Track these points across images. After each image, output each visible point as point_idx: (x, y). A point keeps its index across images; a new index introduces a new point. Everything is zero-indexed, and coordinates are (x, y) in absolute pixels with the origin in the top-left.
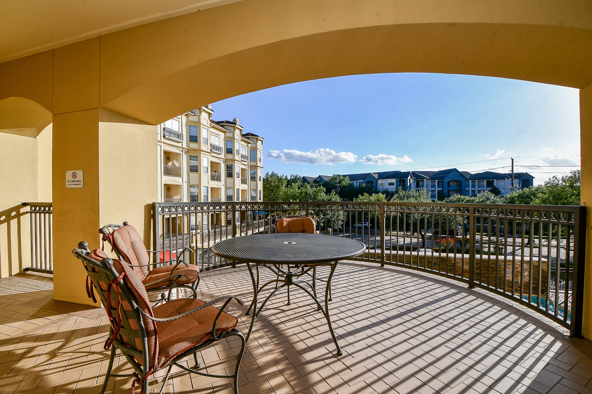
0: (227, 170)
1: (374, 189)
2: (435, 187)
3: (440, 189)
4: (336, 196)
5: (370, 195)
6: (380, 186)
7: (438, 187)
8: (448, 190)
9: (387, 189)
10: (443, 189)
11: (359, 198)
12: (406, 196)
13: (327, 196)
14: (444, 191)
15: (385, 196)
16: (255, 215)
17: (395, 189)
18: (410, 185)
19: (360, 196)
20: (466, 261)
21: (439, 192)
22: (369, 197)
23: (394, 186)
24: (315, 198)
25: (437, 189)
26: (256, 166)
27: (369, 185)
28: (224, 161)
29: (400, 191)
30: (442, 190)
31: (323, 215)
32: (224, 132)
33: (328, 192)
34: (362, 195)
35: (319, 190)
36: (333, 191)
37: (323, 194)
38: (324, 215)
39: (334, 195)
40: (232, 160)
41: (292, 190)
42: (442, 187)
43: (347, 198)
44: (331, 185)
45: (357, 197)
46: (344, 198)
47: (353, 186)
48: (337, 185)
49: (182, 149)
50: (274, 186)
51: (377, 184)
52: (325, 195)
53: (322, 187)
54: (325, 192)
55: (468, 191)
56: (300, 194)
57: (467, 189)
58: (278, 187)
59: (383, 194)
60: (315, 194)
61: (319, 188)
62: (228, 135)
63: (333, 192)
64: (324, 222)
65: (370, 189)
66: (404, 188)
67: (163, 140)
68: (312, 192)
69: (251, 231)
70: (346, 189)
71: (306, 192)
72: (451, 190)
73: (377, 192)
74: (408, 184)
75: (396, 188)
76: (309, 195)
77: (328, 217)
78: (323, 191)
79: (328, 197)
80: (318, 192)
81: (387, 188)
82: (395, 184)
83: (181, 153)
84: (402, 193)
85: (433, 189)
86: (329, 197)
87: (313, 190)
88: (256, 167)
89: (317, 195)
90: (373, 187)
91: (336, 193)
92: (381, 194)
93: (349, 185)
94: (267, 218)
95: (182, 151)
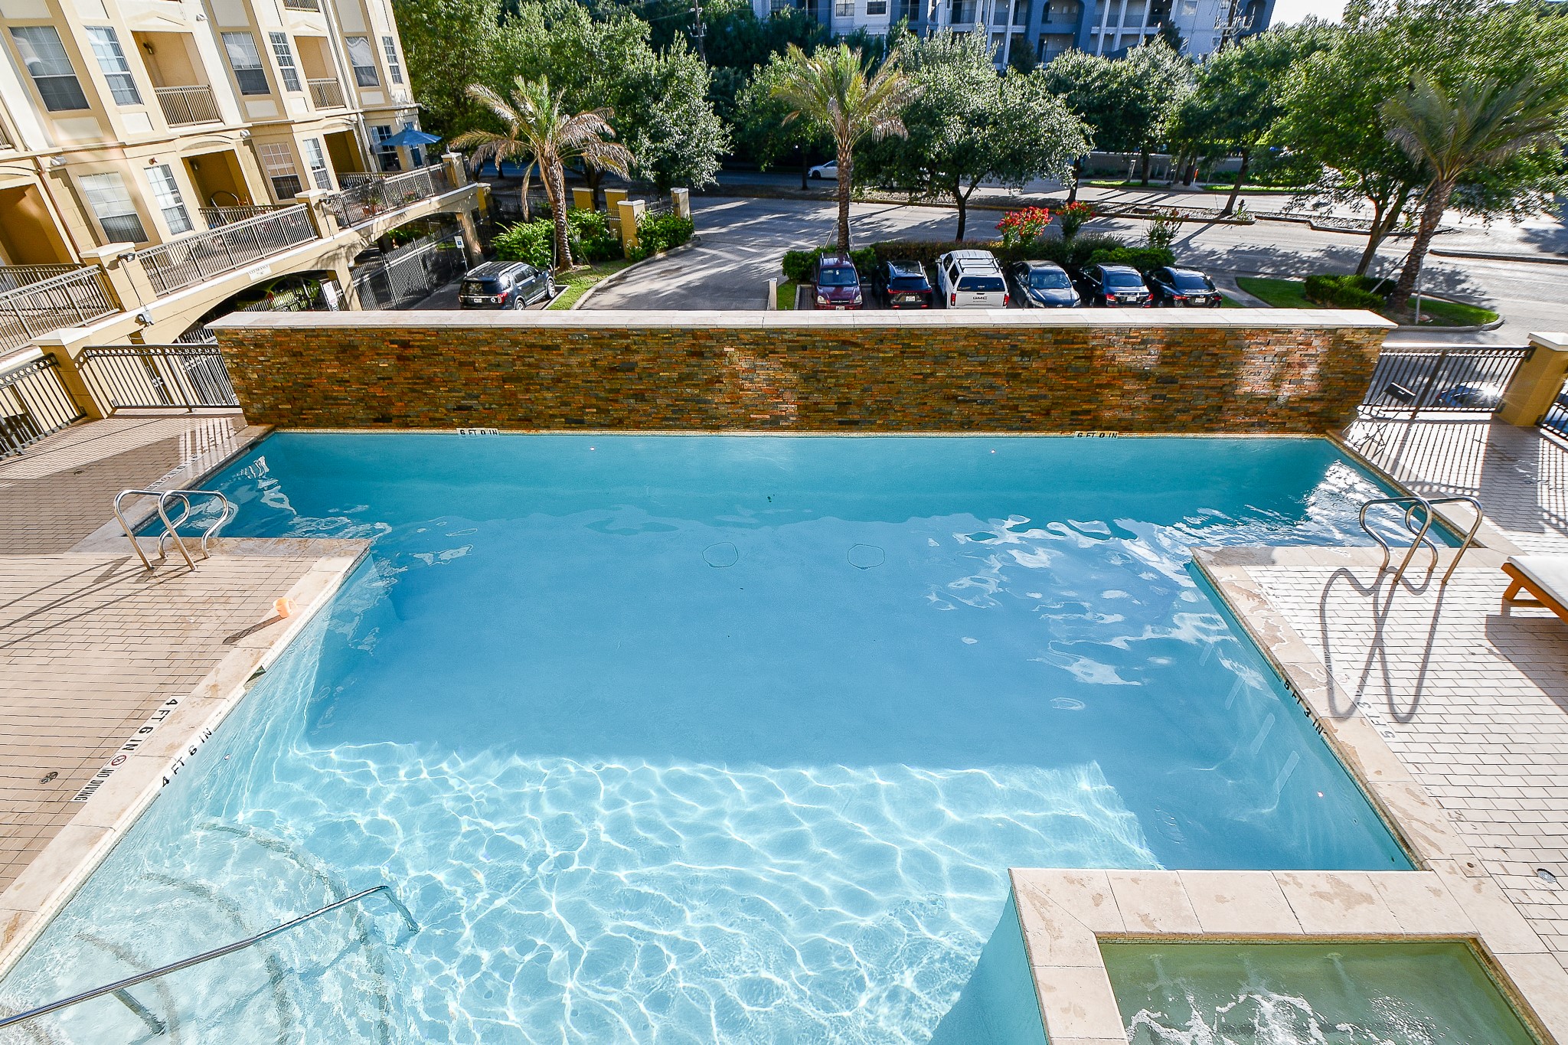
1: (820, 26)
2: (1006, 23)
3: (1020, 29)
4: (691, 56)
5: (809, 54)
6: (841, 14)
7: (1015, 23)
8: (1041, 34)
9: (862, 30)
10: (1027, 30)
11: (770, 64)
12: (924, 54)
13: (658, 58)
14: (1030, 38)
15: (857, 57)
16: (392, 148)
17: (888, 30)
18: (934, 13)
19: (774, 56)
20: (1136, 337)
21: (1016, 39)
22: (804, 65)
23: (884, 19)
24: (615, 70)
25: (1012, 29)
27: (804, 12)
29: (904, 36)
30: (1025, 35)
31: (650, 138)
33: (659, 42)
34: (782, 54)
35: (628, 33)
36: (678, 38)
37: (641, 49)
38: (654, 138)
39: (681, 54)
41: (521, 35)
42: (1027, 23)
43: (731, 66)
44: (676, 10)
45: (765, 61)
46: (720, 66)
47: (752, 13)
48: (695, 13)
50: (450, 17)
51: (830, 6)
52: (649, 53)
53: (636, 22)
54: (647, 43)
55: (1096, 36)
56: (553, 53)
57: (1095, 30)
58: (466, 19)
59: (852, 50)
60: (614, 49)
61: (623, 23)
63: (680, 43)
64: (655, 167)
65: (807, 26)
66: (915, 22)
68: (598, 43)
69: (381, 218)
70: (729, 29)
71: (576, 43)
72: (1048, 35)
73: (831, 43)
74: (930, 8)
75: (890, 25)
76: (591, 54)
77: (668, 143)
78: (643, 38)
79: (662, 60)
80: (623, 41)
81: (863, 23)
82: (888, 10)
84: (910, 44)
85: (999, 29)
86: (666, 60)
87: (601, 31)
89: (622, 55)
90: (816, 19)
91: (692, 44)
92: (844, 49)
93: (738, 12)
94: (441, 160)
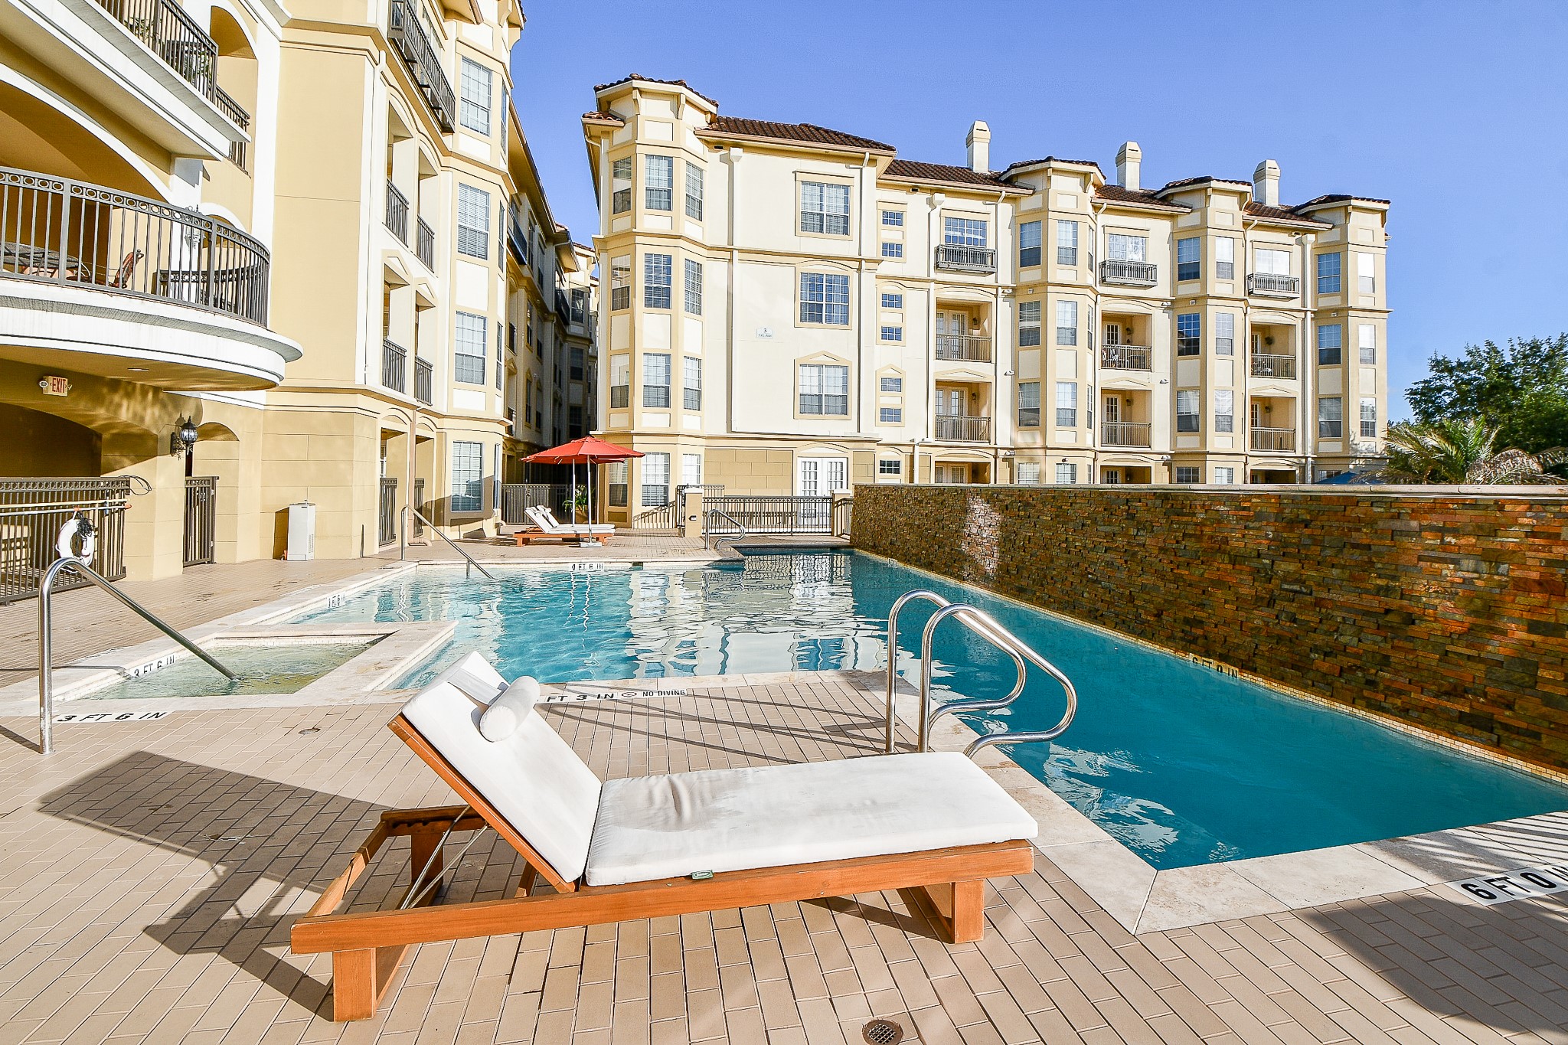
0: (1180, 334)
26: (1342, 309)
28: (1168, 308)
32: (1171, 217)
40: (1196, 299)
49: (994, 291)
62: (1185, 221)
67: (933, 275)
83: (993, 299)
88: (1342, 313)
95: (996, 296)
